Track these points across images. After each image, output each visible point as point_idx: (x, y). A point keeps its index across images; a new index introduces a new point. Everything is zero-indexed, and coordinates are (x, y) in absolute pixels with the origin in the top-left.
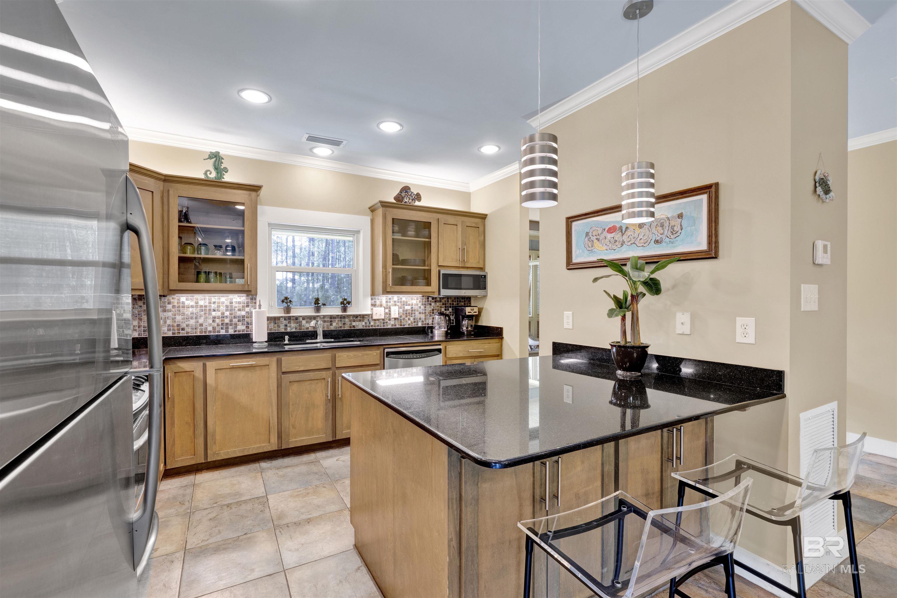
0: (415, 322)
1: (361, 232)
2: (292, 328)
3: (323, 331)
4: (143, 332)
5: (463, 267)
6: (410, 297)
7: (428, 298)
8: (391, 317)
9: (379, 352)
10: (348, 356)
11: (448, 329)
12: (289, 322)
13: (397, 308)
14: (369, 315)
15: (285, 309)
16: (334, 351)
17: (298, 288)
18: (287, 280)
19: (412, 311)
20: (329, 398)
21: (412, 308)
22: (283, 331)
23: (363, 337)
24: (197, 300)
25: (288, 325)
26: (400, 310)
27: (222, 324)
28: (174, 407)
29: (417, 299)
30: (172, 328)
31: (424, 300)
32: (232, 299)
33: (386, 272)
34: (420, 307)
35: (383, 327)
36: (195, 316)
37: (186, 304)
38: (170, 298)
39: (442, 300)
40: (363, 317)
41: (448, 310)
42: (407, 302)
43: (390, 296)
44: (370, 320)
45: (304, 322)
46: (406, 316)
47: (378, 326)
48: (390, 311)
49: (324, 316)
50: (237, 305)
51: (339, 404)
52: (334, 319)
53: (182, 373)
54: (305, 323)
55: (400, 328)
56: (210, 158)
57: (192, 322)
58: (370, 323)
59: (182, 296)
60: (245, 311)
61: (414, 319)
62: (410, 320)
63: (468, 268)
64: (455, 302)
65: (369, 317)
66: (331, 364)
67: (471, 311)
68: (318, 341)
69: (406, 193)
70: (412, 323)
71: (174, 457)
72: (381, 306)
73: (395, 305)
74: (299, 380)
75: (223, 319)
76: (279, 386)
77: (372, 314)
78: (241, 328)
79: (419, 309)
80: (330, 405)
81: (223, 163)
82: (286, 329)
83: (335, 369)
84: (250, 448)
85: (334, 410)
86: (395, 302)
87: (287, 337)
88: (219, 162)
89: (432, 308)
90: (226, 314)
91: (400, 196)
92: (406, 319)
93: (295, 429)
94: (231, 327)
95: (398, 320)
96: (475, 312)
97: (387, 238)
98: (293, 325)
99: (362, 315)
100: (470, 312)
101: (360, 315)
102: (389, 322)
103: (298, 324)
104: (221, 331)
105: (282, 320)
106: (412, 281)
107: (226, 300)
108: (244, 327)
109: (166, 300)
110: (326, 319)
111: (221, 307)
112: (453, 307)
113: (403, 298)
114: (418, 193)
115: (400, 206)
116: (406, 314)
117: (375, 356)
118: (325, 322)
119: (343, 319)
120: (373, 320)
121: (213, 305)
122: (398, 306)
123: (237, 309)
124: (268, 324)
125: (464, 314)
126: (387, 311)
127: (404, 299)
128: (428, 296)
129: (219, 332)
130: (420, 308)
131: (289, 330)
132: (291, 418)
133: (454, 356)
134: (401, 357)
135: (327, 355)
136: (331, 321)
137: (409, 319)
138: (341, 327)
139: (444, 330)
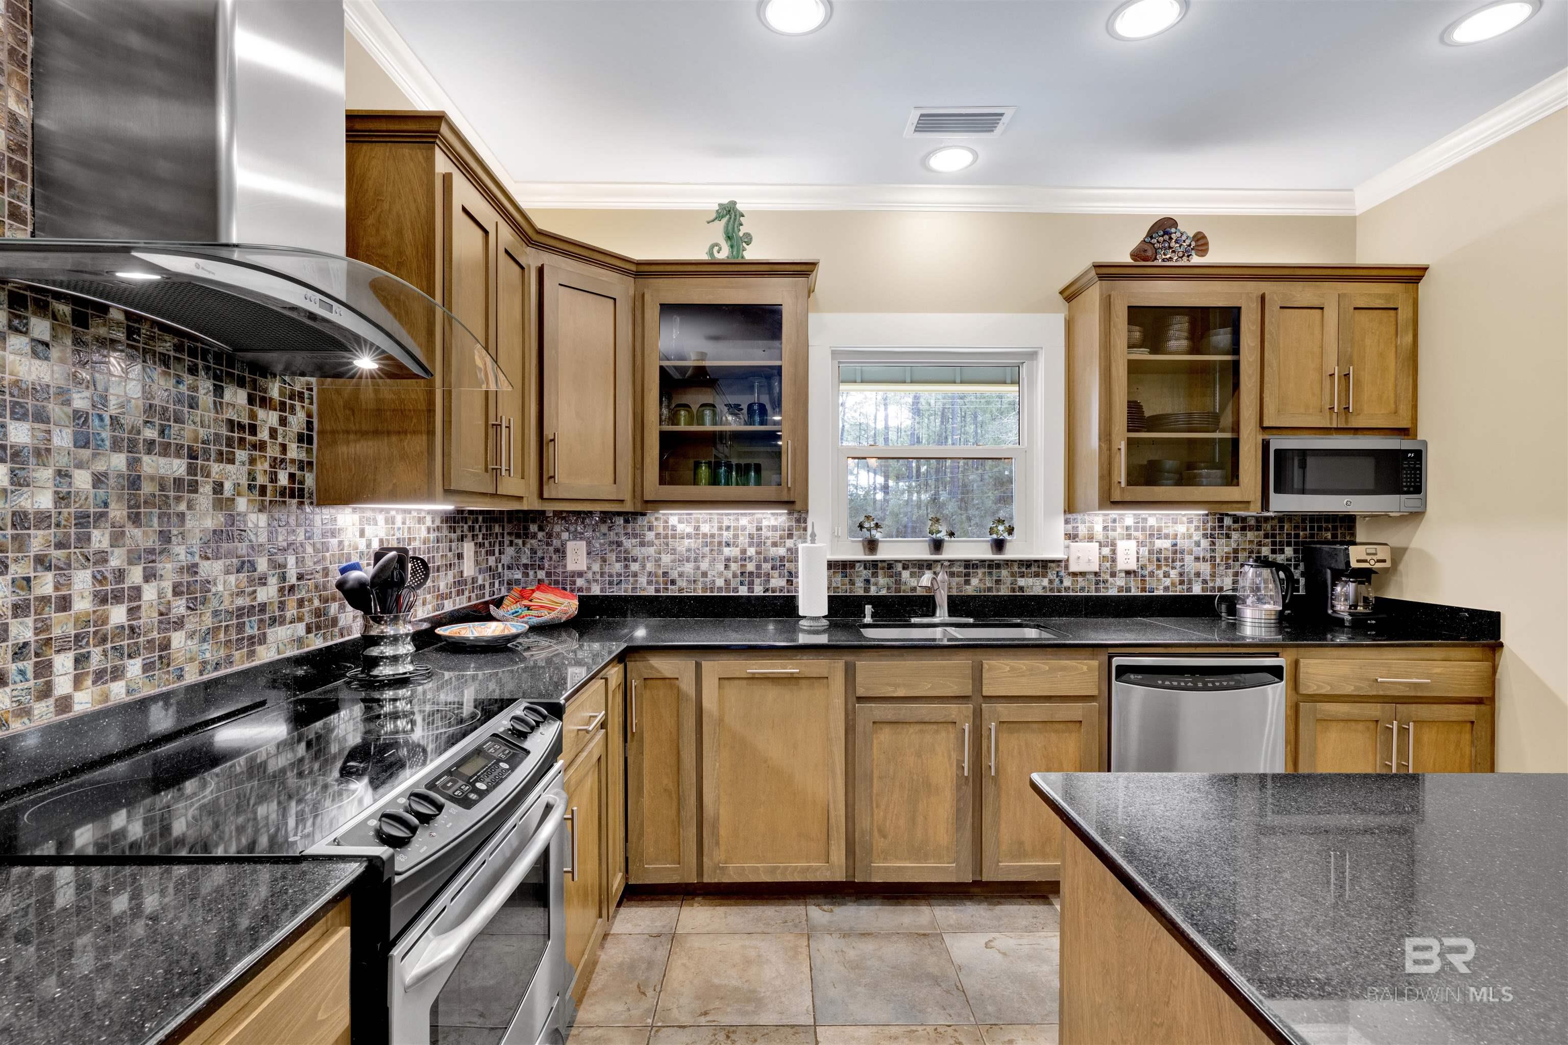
0: (1182, 583)
1: (1039, 356)
2: (881, 586)
3: (949, 597)
4: (607, 586)
5: (1339, 430)
6: (1168, 515)
7: (1221, 520)
8: (1116, 566)
9: (1095, 663)
10: (1012, 669)
11: (1285, 606)
12: (875, 575)
13: (1132, 544)
14: (1060, 561)
15: (866, 543)
16: (979, 655)
17: (892, 502)
18: (875, 489)
19: (1175, 552)
20: (966, 774)
21: (1175, 545)
22: (861, 592)
23: (1044, 615)
24: (698, 522)
25: (873, 580)
26: (1141, 549)
27: (742, 573)
28: (642, 753)
29: (1188, 523)
30: (654, 579)
31: (1209, 524)
32: (760, 521)
33: (1110, 449)
34: (1198, 544)
35: (1096, 592)
36: (693, 555)
37: (679, 531)
38: (651, 517)
39: (1264, 525)
40: (1044, 565)
41: (1282, 551)
42: (1159, 529)
43: (1114, 513)
44: (1062, 573)
45: (906, 574)
46: (1159, 567)
47: (1082, 589)
48: (1114, 552)
49: (952, 562)
50: (770, 534)
51: (989, 790)
52: (973, 568)
53: (658, 682)
54: (908, 576)
55: (1142, 596)
56: (719, 217)
57: (689, 568)
58: (1061, 582)
59: (671, 514)
60: (784, 546)
61: (1181, 574)
62: (1169, 576)
63: (1356, 431)
64: (1305, 529)
65: (1059, 566)
66: (970, 687)
67: (1368, 558)
68: (936, 620)
69: (1166, 237)
70: (1173, 584)
71: (641, 861)
72: (1091, 538)
73: (1129, 537)
74: (894, 719)
75: (743, 563)
76: (850, 729)
77: (1068, 560)
78: (778, 582)
79: (1195, 549)
80: (968, 791)
81: (741, 225)
82: (867, 590)
83: (981, 700)
84: (786, 868)
85: (977, 805)
86: (1128, 528)
87: (868, 609)
88: (734, 223)
89: (1234, 545)
90: (749, 554)
91: (1146, 247)
92: (1157, 575)
93: (885, 837)
94: (759, 580)
95: (1135, 576)
96: (1379, 561)
97: (1113, 361)
98: (882, 580)
99: (1042, 561)
100: (1365, 561)
101: (1036, 561)
102: (1111, 580)
103: (893, 580)
104: (741, 588)
105: (859, 568)
106: (1181, 474)
107: (750, 523)
108: (782, 583)
109: (645, 523)
110: (954, 569)
111: (741, 538)
112: (1296, 544)
113: (1149, 519)
114: (1199, 233)
115: (1149, 271)
116: (1158, 560)
117: (1084, 673)
118: (952, 574)
119: (994, 571)
120: (1069, 574)
121: (725, 533)
122: (1135, 538)
123: (769, 542)
124: (829, 577)
125: (1342, 566)
126: (1106, 551)
127: (1152, 521)
128: (1221, 514)
129: (736, 590)
130: (1199, 546)
131: (873, 591)
132: (876, 811)
133: (1323, 691)
134: (1160, 682)
135: (962, 662)
136: (967, 575)
137: (1166, 575)
138: (990, 589)
139: (1273, 607)
